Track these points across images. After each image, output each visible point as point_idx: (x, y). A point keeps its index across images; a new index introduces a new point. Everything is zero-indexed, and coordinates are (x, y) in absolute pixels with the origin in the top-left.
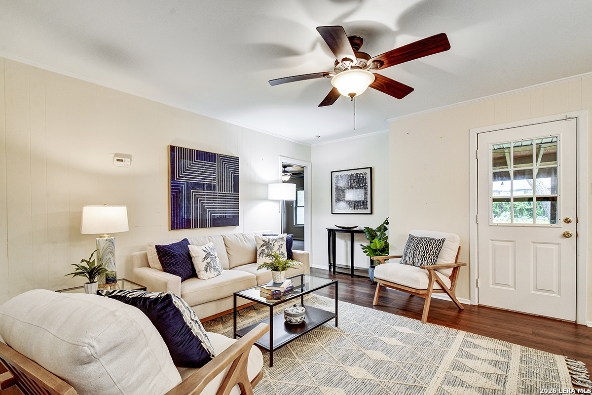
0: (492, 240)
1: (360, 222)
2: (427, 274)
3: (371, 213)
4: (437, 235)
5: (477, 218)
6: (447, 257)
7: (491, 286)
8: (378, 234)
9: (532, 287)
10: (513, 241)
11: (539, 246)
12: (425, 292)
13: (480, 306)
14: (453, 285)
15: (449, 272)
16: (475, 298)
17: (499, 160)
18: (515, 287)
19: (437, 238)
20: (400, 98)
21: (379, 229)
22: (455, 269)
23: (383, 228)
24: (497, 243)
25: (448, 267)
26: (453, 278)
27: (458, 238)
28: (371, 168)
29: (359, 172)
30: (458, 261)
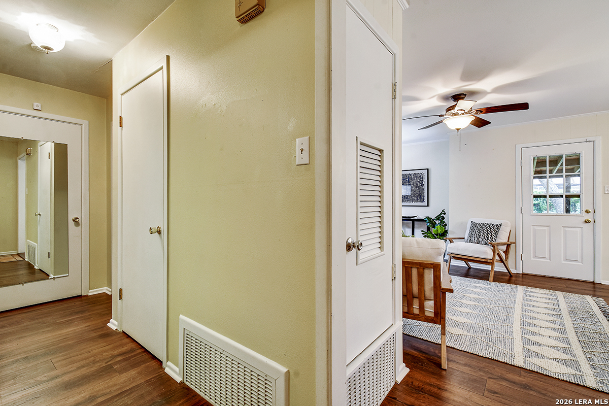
0: (533, 226)
1: (420, 213)
2: (492, 249)
3: (428, 206)
4: (496, 222)
5: (521, 210)
6: (502, 238)
7: (532, 259)
8: (437, 222)
9: (562, 259)
10: (549, 226)
11: (567, 229)
12: (491, 261)
13: (523, 274)
14: (507, 258)
15: (504, 248)
16: (519, 268)
17: (540, 162)
18: (550, 259)
19: (496, 224)
20: (479, 127)
21: (438, 218)
22: (508, 246)
23: (441, 217)
24: (536, 228)
25: (503, 244)
26: (506, 252)
27: (509, 224)
28: (428, 169)
29: (417, 172)
30: (510, 241)
